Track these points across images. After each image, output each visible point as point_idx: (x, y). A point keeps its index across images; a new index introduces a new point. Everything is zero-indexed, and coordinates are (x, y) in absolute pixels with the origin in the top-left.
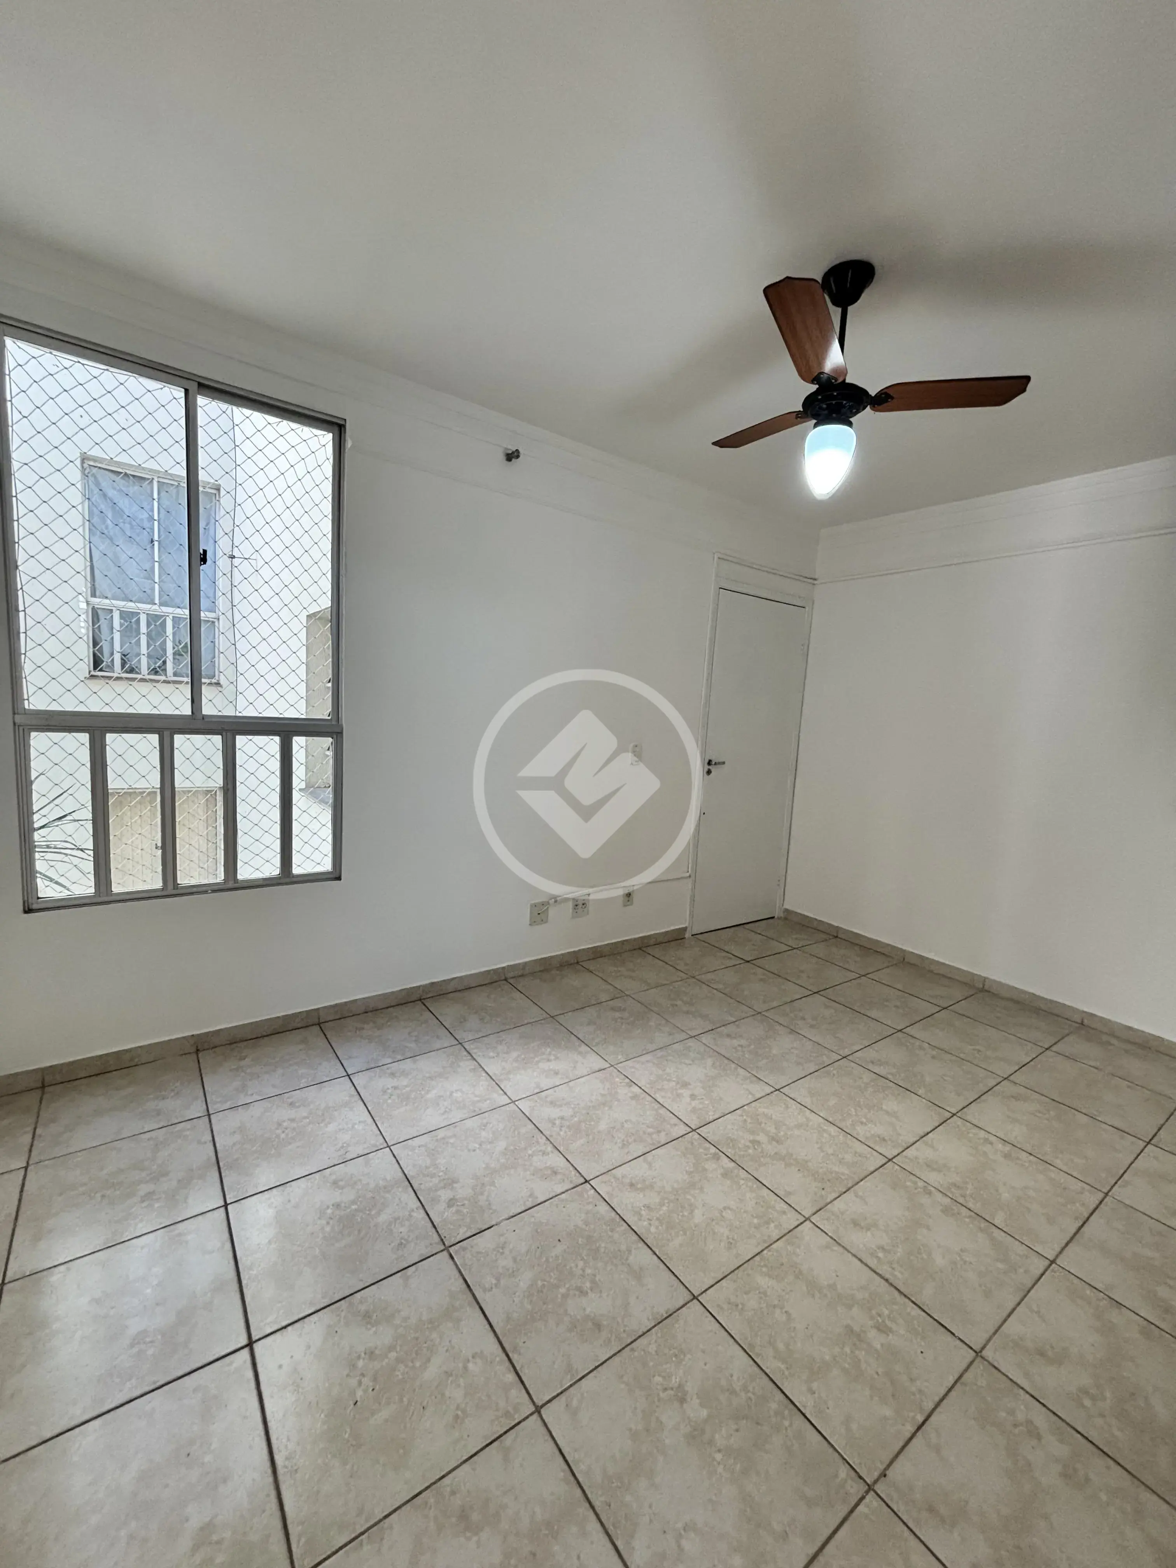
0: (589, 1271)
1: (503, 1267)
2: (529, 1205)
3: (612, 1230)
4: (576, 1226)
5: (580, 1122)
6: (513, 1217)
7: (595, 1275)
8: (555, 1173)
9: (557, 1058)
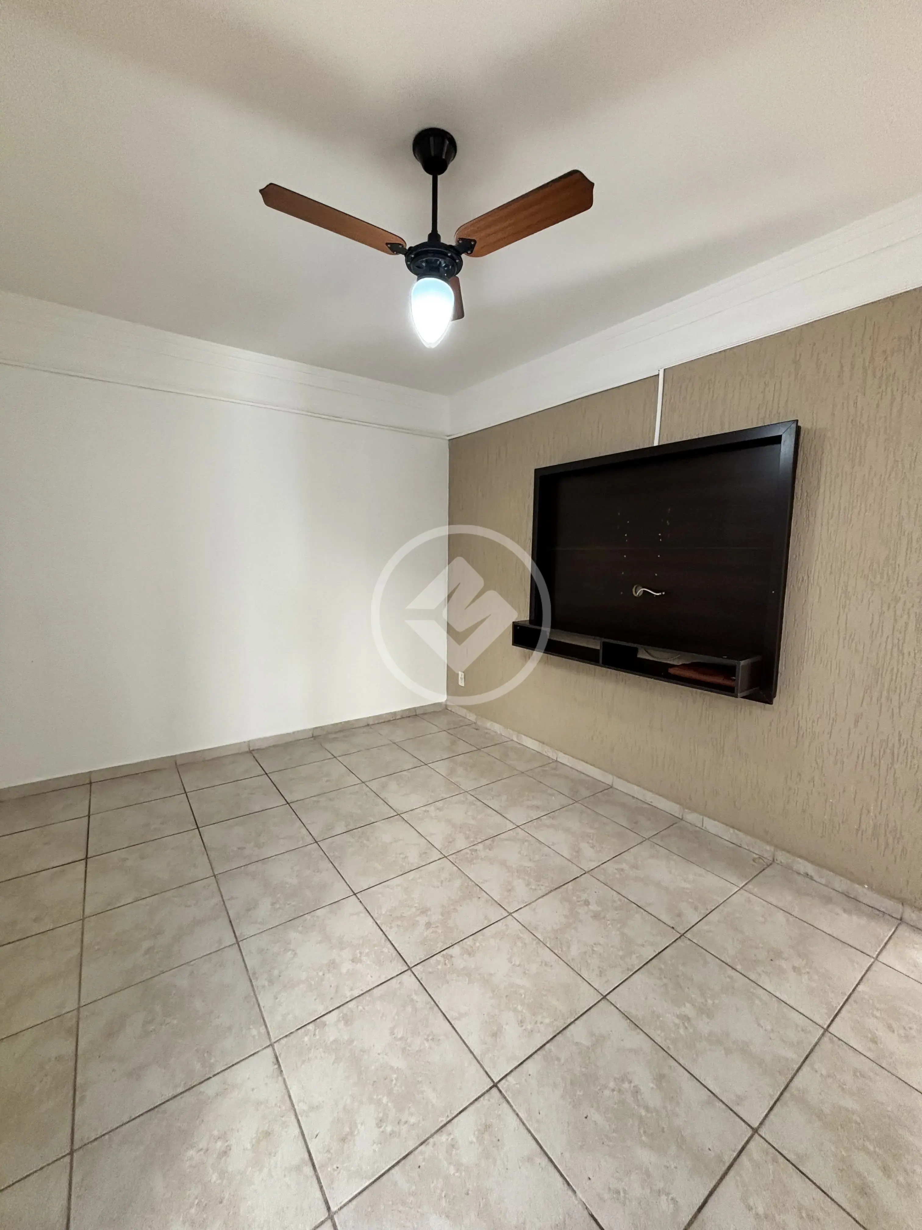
0: (612, 1085)
1: (643, 1188)
2: (545, 1161)
3: (558, 1059)
4: (563, 1097)
5: (390, 1093)
6: (568, 1184)
7: (615, 1079)
8: (487, 1127)
9: (223, 1137)
